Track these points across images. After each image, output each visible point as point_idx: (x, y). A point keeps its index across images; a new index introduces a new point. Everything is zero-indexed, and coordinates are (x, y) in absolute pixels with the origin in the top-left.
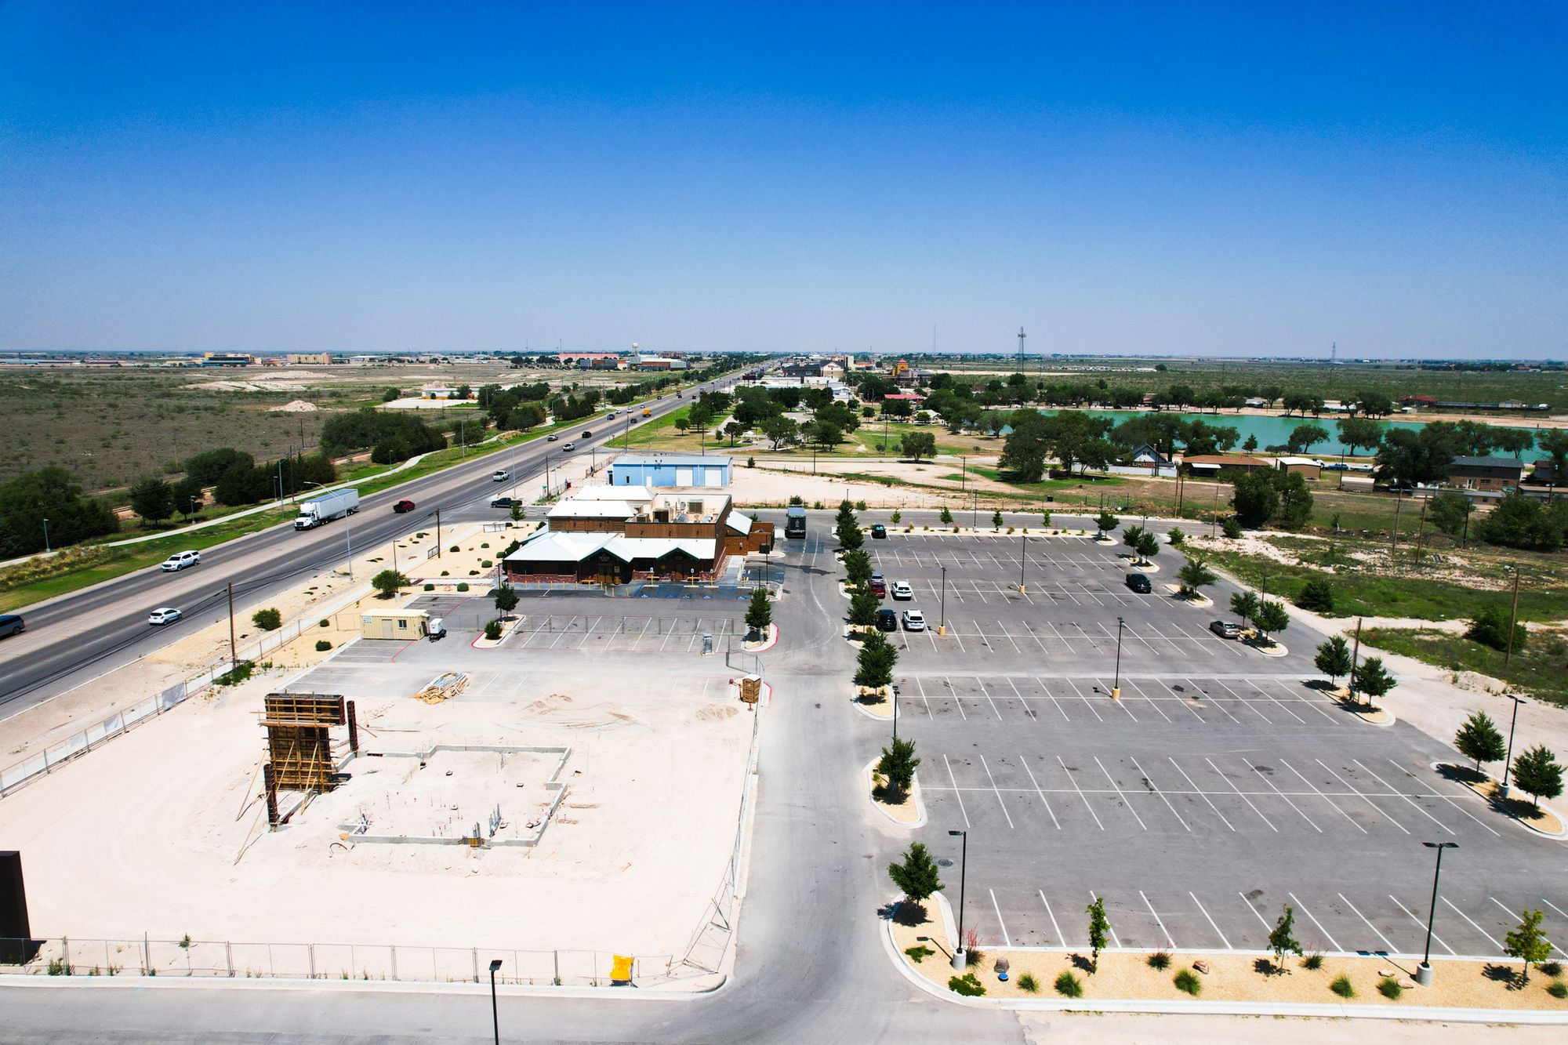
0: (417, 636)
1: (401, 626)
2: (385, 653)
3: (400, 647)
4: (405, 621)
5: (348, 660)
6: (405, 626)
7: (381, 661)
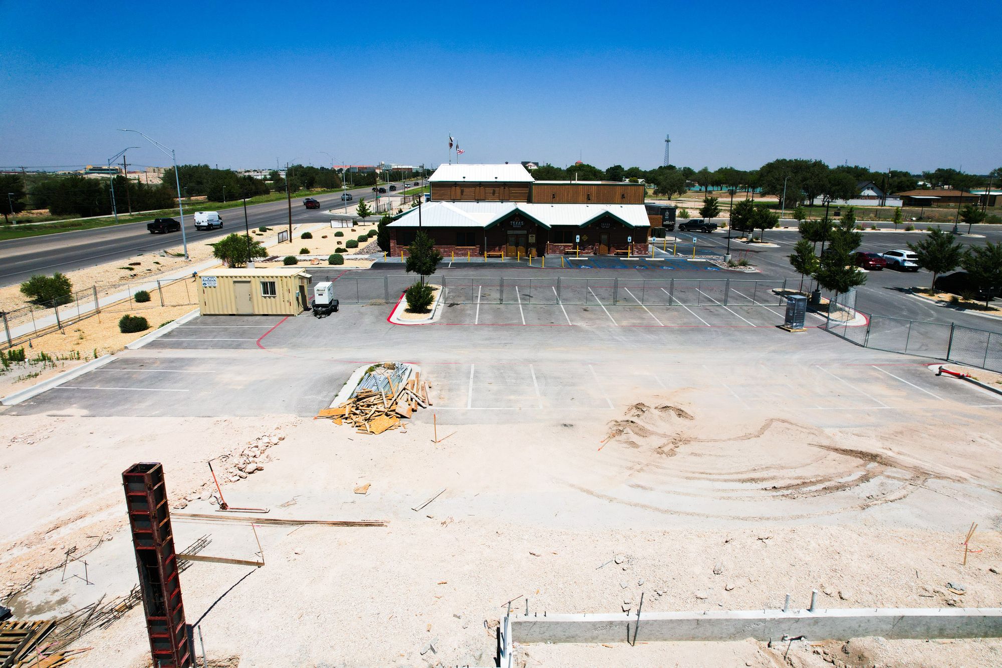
0: (294, 308)
1: (265, 292)
2: (243, 334)
3: (268, 325)
4: (272, 284)
5: (178, 346)
6: (273, 292)
7: (238, 346)
